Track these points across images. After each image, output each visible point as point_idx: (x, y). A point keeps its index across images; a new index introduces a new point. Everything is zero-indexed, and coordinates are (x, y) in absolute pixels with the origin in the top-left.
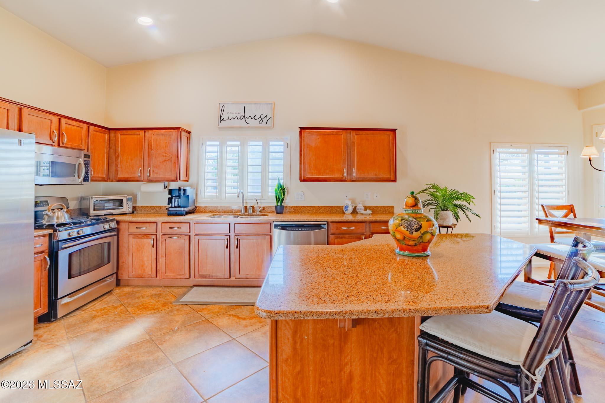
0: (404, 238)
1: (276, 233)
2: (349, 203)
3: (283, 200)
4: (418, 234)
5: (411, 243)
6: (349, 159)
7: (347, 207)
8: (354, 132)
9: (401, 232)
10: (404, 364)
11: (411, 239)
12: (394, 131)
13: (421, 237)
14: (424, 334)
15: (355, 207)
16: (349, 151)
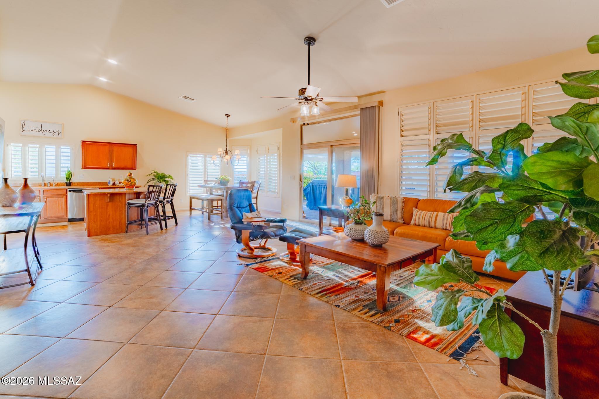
0: (126, 184)
1: (69, 194)
2: (111, 180)
3: (70, 179)
4: (130, 183)
5: (128, 185)
6: (111, 158)
7: (109, 182)
8: (114, 144)
9: (125, 183)
10: (123, 211)
11: (128, 184)
12: (135, 145)
13: (131, 184)
14: (128, 203)
15: (114, 183)
16: (111, 154)
